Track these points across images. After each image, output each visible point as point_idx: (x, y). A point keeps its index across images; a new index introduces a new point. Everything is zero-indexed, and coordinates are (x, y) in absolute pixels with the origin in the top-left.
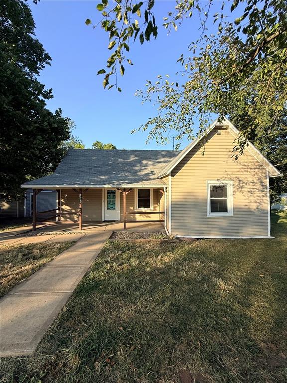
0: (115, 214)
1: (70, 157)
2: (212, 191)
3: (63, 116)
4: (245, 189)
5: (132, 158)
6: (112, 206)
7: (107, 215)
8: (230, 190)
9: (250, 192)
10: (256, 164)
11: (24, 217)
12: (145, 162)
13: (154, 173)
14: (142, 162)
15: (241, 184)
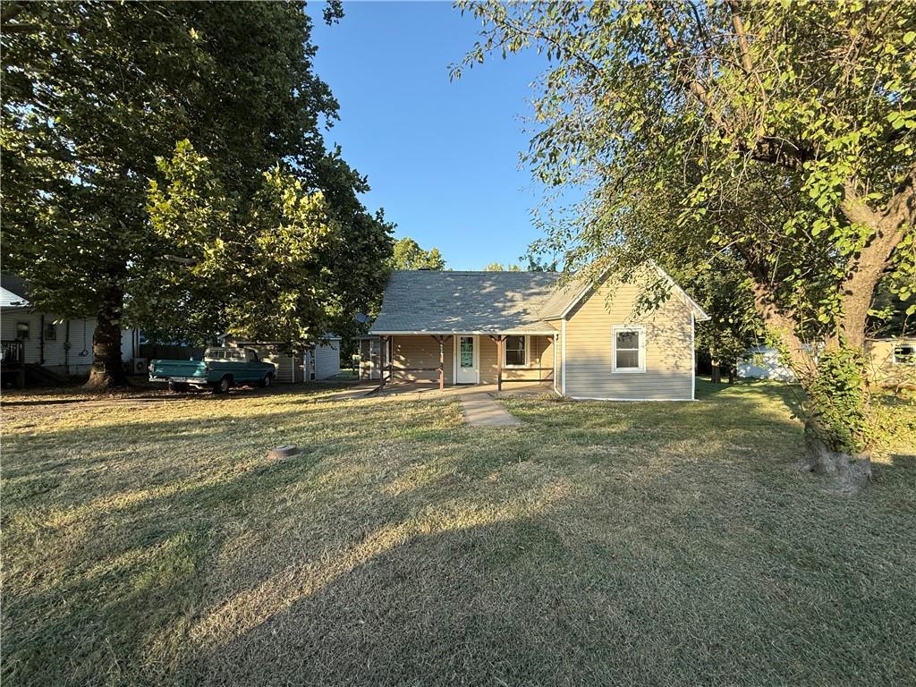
0: (473, 374)
1: (395, 284)
2: (618, 339)
3: (387, 220)
4: (661, 339)
5: (489, 288)
6: (467, 362)
7: (461, 374)
8: (642, 339)
9: (669, 343)
10: (676, 304)
11: (302, 382)
12: (510, 294)
13: (528, 312)
14: (506, 293)
15: (656, 332)
